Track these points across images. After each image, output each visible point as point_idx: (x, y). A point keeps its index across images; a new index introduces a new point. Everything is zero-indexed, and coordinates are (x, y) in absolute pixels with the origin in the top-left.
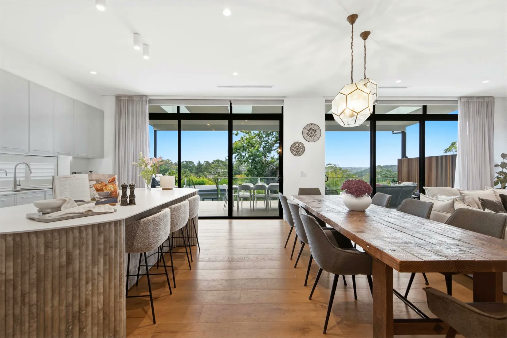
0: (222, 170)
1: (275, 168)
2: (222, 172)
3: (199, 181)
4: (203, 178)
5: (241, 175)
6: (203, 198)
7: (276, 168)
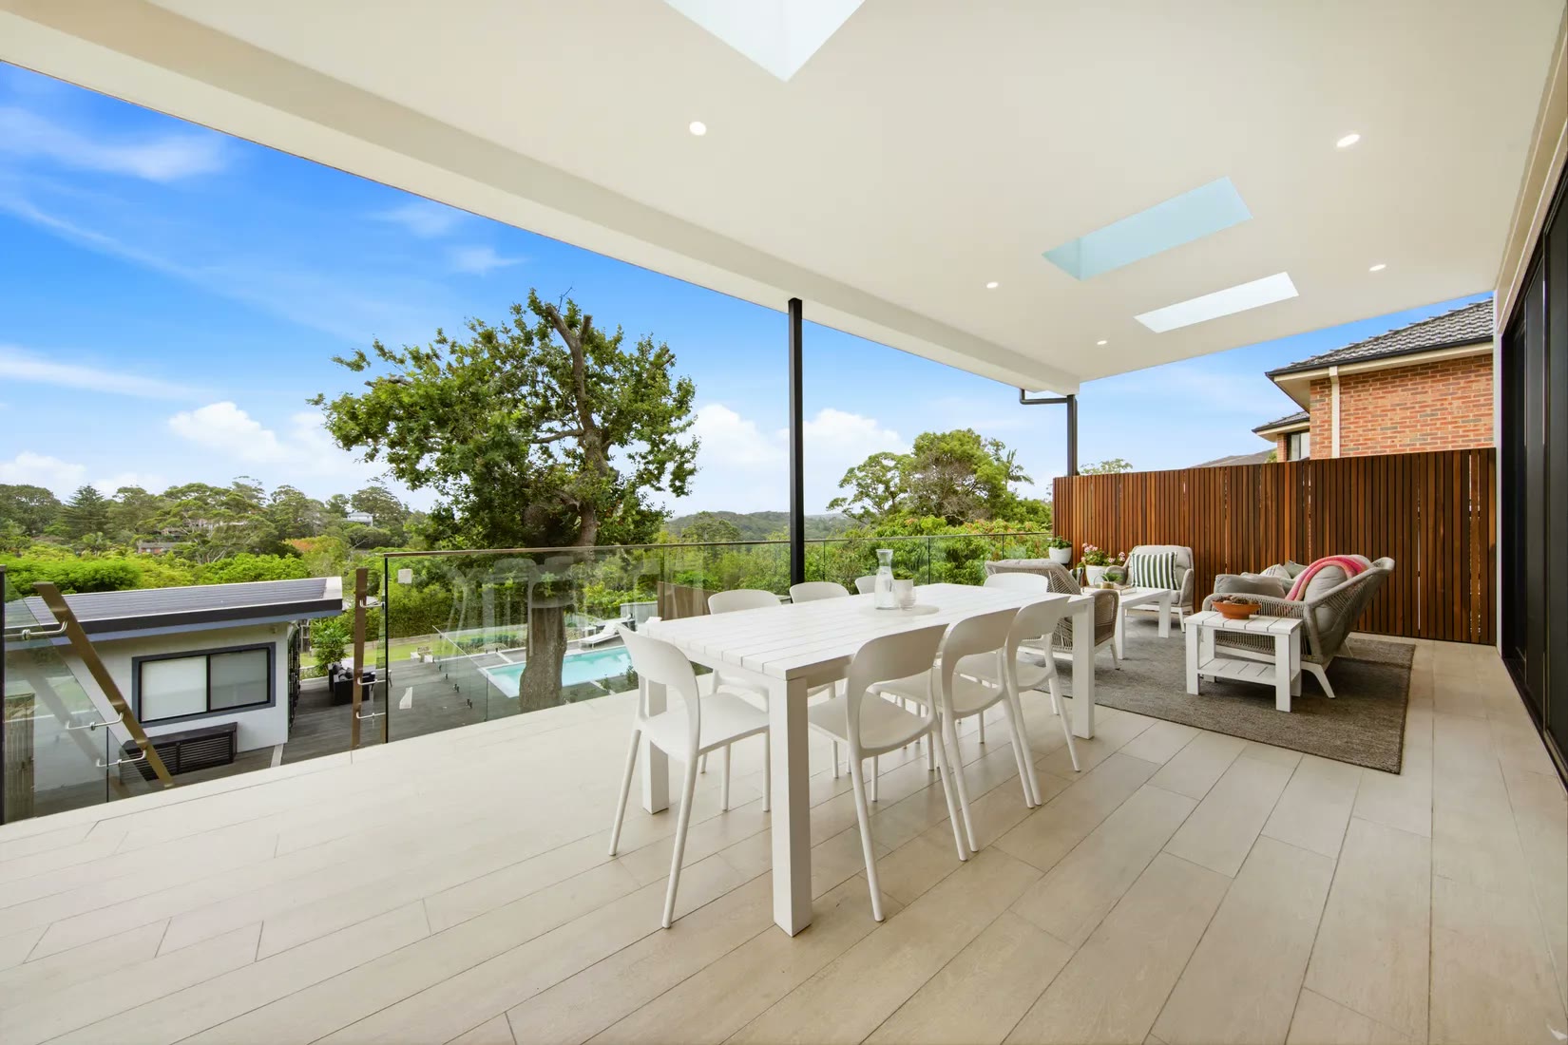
0: (218, 522)
1: (578, 504)
2: (219, 530)
3: (96, 571)
4: (122, 554)
5: (308, 538)
6: (134, 659)
7: (582, 505)
